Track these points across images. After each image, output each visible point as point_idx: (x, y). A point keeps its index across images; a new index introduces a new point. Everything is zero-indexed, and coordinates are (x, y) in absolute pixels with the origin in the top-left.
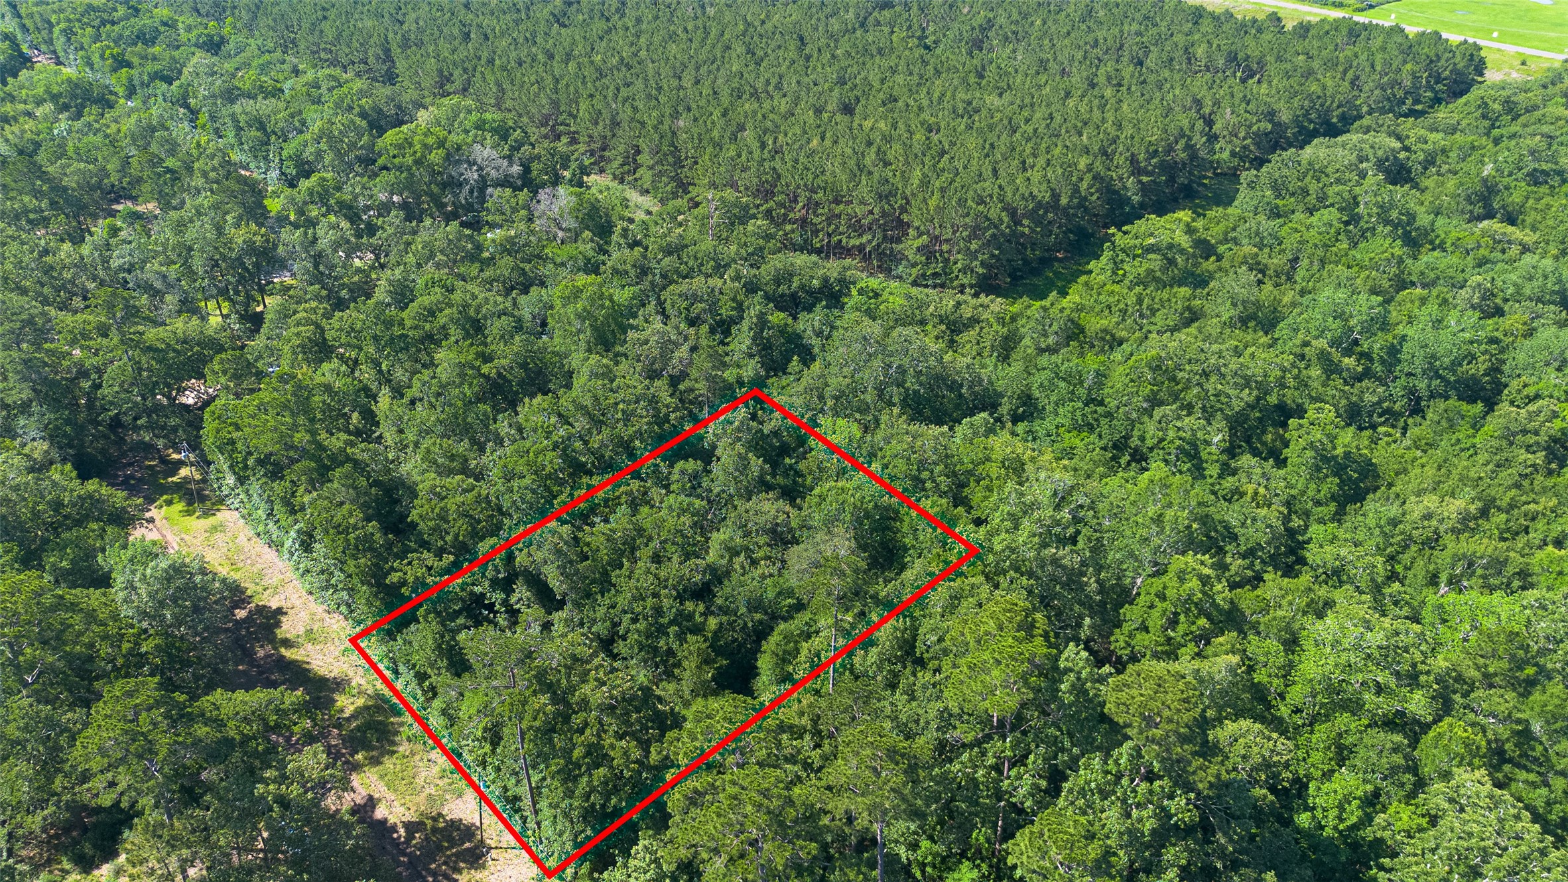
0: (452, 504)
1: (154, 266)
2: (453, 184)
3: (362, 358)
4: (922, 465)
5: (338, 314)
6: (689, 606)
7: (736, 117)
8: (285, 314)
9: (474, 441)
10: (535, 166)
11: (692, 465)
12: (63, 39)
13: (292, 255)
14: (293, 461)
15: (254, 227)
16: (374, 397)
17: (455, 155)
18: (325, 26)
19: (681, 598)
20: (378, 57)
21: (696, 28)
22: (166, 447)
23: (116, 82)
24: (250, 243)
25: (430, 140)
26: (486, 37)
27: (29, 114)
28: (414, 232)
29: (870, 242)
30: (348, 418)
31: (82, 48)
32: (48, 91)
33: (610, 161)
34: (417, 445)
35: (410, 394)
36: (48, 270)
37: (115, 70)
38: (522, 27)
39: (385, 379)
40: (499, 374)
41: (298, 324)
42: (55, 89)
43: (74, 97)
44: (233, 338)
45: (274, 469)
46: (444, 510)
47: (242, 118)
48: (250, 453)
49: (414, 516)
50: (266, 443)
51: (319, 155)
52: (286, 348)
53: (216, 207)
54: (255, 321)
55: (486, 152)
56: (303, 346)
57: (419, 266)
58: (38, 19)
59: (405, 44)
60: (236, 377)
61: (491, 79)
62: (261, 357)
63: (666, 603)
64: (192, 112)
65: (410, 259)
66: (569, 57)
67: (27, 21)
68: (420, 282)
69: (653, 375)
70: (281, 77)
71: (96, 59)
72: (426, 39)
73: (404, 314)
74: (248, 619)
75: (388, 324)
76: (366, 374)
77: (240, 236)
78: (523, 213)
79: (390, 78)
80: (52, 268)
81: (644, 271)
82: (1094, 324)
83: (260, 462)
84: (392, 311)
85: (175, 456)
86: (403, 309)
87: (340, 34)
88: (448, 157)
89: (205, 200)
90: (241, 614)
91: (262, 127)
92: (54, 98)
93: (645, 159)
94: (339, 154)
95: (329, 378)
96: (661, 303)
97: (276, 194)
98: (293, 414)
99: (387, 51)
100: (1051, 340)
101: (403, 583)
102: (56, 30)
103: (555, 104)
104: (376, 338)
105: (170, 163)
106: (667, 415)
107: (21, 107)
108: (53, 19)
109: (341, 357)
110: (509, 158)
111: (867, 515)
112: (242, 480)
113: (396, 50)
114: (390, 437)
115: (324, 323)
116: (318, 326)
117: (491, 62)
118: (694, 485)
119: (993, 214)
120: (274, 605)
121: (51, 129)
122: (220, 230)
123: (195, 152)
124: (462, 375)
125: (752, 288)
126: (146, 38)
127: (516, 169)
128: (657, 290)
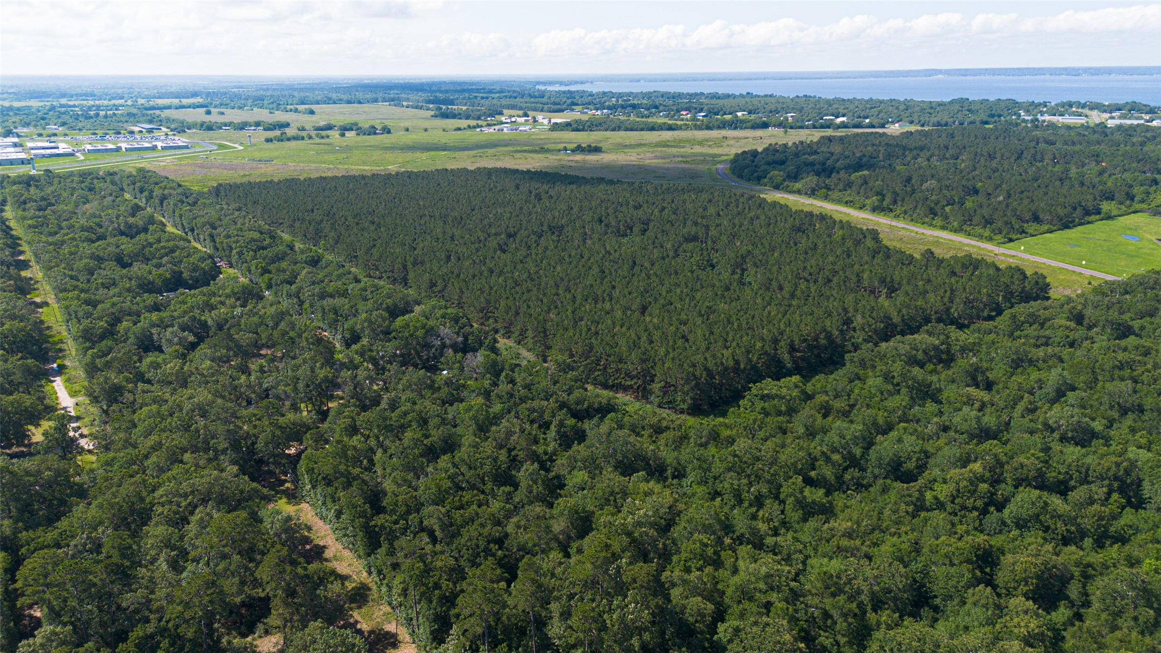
0: (400, 498)
1: (281, 387)
2: (427, 346)
3: (371, 435)
4: (612, 493)
5: (363, 414)
6: (492, 545)
7: (579, 314)
8: (339, 413)
9: (415, 474)
10: (470, 337)
11: (508, 489)
12: (237, 257)
13: (345, 383)
14: (336, 478)
15: (328, 369)
16: (375, 453)
17: (430, 331)
18: (374, 251)
19: (489, 542)
20: (399, 269)
21: (576, 254)
22: (280, 473)
23: (262, 281)
24: (326, 377)
25: (418, 325)
26: (459, 259)
27: (223, 303)
28: (404, 373)
29: (636, 383)
30: (361, 462)
31: (246, 262)
32: (232, 291)
33: (513, 333)
34: (390, 475)
35: (389, 452)
36: (235, 388)
37: (262, 275)
38: (480, 253)
39: (381, 445)
40: (432, 445)
41: (345, 418)
42: (236, 290)
43: (244, 293)
44: (314, 422)
45: (328, 482)
46: (397, 501)
47: (327, 309)
48: (320, 474)
49: (384, 504)
50: (327, 469)
51: (363, 329)
52: (338, 429)
53: (312, 359)
54: (324, 415)
55: (446, 331)
56: (345, 428)
57: (404, 390)
58: (225, 245)
59: (415, 264)
60: (316, 441)
61: (457, 286)
62: (325, 433)
63: (481, 543)
64: (300, 300)
65: (400, 387)
66: (501, 273)
67: (218, 245)
68: (403, 398)
69: (501, 447)
70: (347, 282)
71: (253, 268)
72: (426, 260)
73: (393, 415)
74: (311, 549)
75: (385, 419)
76: (372, 442)
77: (322, 373)
78: (457, 365)
79: (405, 282)
80: (236, 387)
81: (512, 396)
82: (725, 433)
83: (324, 478)
84: (387, 413)
85: (283, 478)
86: (393, 412)
87: (381, 256)
88: (427, 332)
89: (307, 355)
90: (308, 547)
91: (336, 313)
92: (235, 294)
93: (530, 333)
94: (373, 330)
95: (356, 443)
96: (517, 412)
97: (341, 352)
98: (340, 457)
99: (405, 267)
100: (703, 440)
101: (376, 526)
102: (234, 252)
103: (488, 302)
104: (378, 426)
105: (292, 334)
106: (500, 465)
107: (219, 299)
108: (234, 246)
109: (362, 434)
110: (458, 334)
111: (576, 512)
112: (314, 487)
113: (410, 266)
114: (380, 472)
115: (356, 418)
116: (353, 418)
117: (458, 276)
118: (509, 497)
119: (698, 373)
120: (321, 544)
121: (233, 312)
122: (312, 370)
123: (303, 328)
124: (415, 444)
125: (563, 405)
126: (279, 258)
127: (460, 339)
128: (516, 405)
